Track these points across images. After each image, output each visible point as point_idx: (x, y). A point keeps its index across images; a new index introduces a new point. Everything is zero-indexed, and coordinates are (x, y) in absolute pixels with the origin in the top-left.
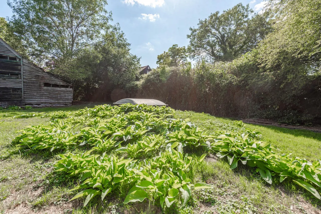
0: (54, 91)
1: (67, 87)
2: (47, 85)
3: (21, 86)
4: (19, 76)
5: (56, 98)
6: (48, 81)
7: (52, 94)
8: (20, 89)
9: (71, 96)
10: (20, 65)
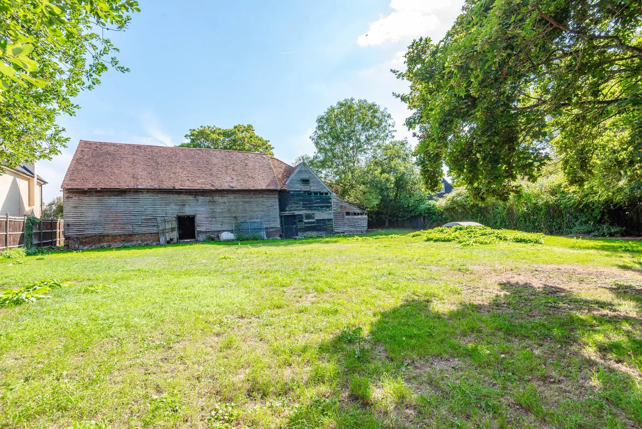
0: (353, 219)
1: (362, 214)
2: (348, 214)
3: (332, 217)
4: (331, 208)
5: (354, 226)
6: (348, 211)
7: (352, 223)
8: (331, 219)
9: (365, 224)
10: (331, 199)
